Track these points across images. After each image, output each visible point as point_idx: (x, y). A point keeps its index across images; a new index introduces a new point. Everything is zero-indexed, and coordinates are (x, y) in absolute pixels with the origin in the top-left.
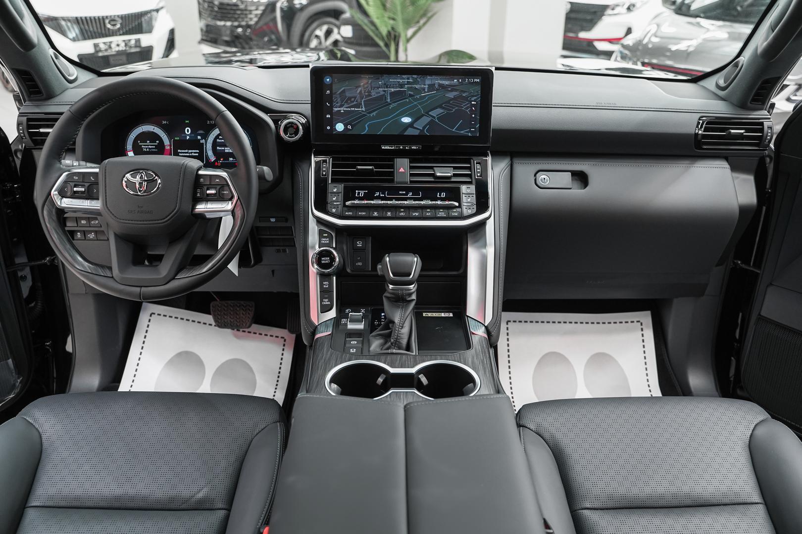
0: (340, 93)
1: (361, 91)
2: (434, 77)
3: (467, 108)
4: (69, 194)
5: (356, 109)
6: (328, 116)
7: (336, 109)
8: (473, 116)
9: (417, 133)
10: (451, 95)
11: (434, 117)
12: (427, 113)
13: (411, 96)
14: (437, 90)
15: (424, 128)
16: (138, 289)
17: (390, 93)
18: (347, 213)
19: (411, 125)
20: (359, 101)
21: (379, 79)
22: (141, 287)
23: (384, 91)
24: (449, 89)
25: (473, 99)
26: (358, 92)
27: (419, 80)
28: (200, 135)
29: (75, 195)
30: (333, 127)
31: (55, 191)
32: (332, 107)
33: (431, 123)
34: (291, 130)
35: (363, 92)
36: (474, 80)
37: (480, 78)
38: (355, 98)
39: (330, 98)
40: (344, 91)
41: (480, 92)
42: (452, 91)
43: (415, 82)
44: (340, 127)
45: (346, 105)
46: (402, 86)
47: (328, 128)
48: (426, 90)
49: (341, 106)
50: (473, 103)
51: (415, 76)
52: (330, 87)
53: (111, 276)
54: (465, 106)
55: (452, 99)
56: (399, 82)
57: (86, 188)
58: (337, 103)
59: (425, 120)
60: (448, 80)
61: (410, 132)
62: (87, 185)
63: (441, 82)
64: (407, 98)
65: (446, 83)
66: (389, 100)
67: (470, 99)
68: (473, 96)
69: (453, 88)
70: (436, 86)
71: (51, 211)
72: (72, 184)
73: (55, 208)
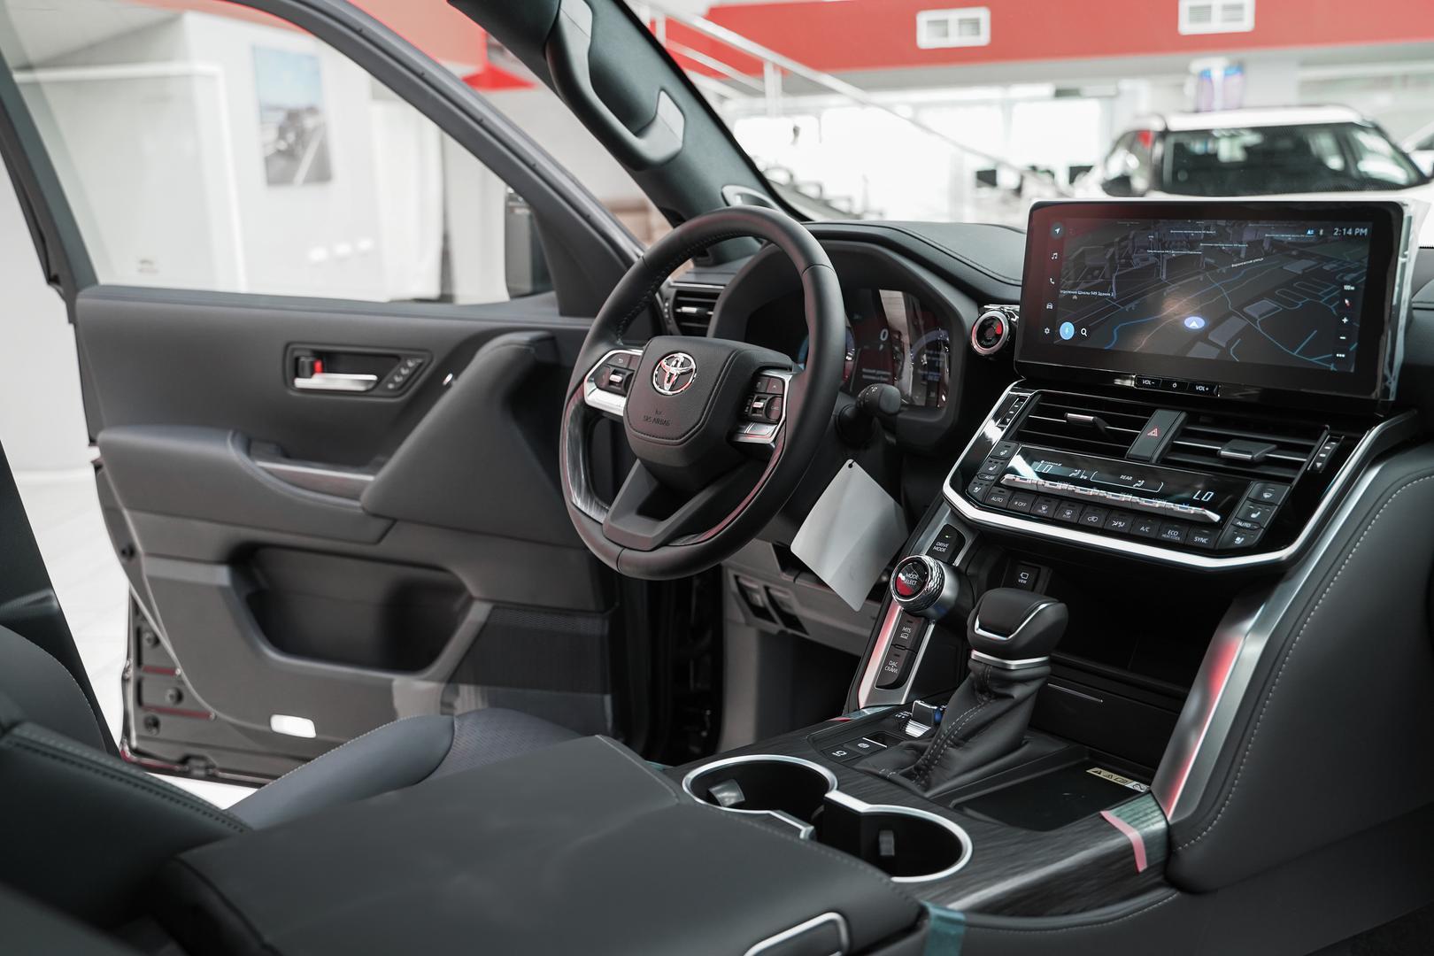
0: (1075, 259)
1: (1113, 255)
2: (1263, 224)
3: (1330, 301)
4: (604, 384)
5: (1100, 294)
6: (1050, 306)
7: (1065, 292)
8: (1345, 320)
9: (1212, 354)
10: (1297, 267)
11: (1253, 320)
12: (1240, 309)
13: (1209, 267)
14: (1267, 254)
15: (1230, 343)
17: (1168, 261)
18: (993, 499)
19: (1201, 336)
20: (1107, 276)
21: (1149, 228)
23: (1157, 255)
24: (1294, 253)
25: (1347, 278)
26: (1108, 257)
27: (1231, 232)
29: (610, 388)
30: (1055, 329)
31: (591, 376)
32: (1058, 287)
33: (1246, 333)
34: (989, 334)
35: (1117, 257)
36: (1353, 232)
37: (1370, 224)
38: (1101, 268)
39: (1057, 269)
40: (1082, 255)
41: (1366, 260)
42: (1299, 257)
43: (1222, 236)
44: (1067, 331)
45: (1083, 285)
46: (1192, 244)
47: (1047, 331)
48: (1243, 255)
49: (1073, 287)
50: (1347, 287)
51: (1222, 223)
52: (1059, 244)
53: (602, 522)
54: (1327, 294)
55: (1298, 277)
56: (1187, 236)
57: (625, 377)
58: (1068, 279)
59: (1235, 325)
60: (1294, 230)
61: (1200, 351)
62: (628, 373)
63: (1276, 236)
64: (1199, 273)
65: (1289, 237)
66: (1164, 276)
67: (1342, 277)
68: (1350, 271)
69: (1302, 250)
70: (1266, 246)
71: (577, 407)
72: (612, 369)
73: (583, 403)
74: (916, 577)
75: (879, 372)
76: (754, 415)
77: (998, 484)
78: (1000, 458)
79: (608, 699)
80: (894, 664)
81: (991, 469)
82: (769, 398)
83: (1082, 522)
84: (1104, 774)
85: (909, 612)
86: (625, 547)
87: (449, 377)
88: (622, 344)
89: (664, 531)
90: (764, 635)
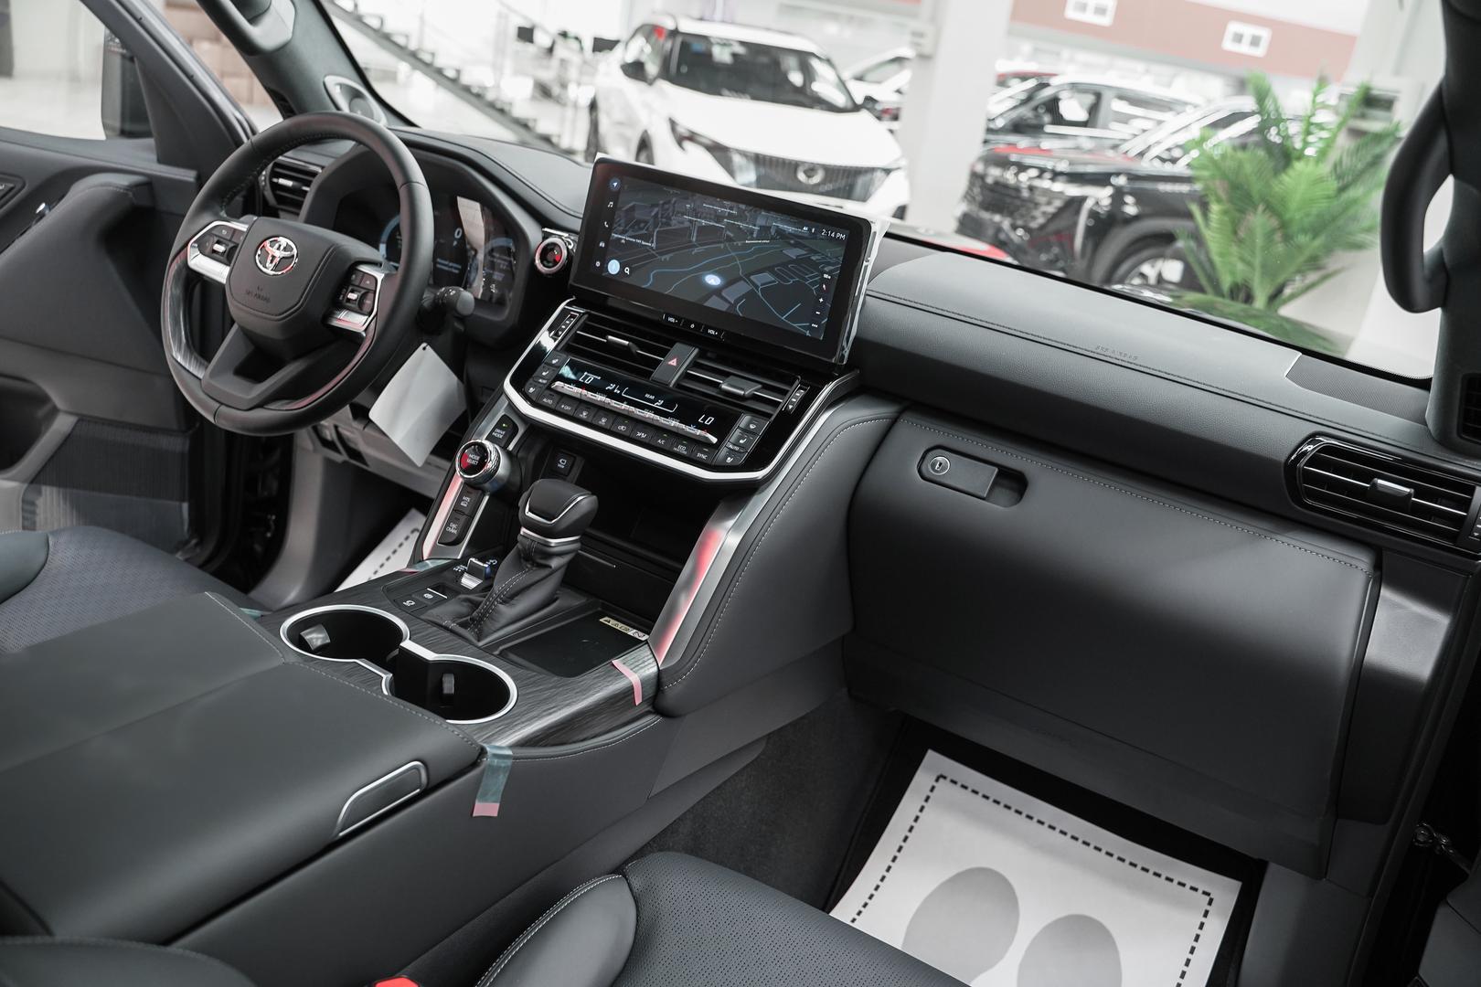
0: (626, 210)
1: (657, 214)
2: (772, 214)
3: (813, 284)
4: (208, 251)
5: (643, 243)
6: (602, 244)
7: (616, 236)
8: (821, 300)
9: (723, 307)
10: (793, 253)
11: (757, 287)
12: (748, 276)
13: (729, 239)
14: (772, 238)
15: (737, 301)
17: (699, 227)
18: (545, 400)
19: (717, 291)
20: (651, 230)
21: (687, 198)
23: (691, 221)
24: (792, 242)
25: (826, 269)
26: (653, 214)
27: (748, 215)
29: (214, 255)
30: (604, 266)
31: (195, 242)
32: (610, 230)
33: (750, 295)
34: (549, 257)
35: (660, 216)
36: (835, 235)
37: (848, 232)
38: (646, 222)
39: (611, 215)
40: (633, 208)
41: (841, 259)
42: (796, 245)
43: (741, 217)
44: (614, 267)
45: (630, 233)
46: (719, 218)
47: (598, 264)
48: (755, 236)
49: (623, 233)
50: (826, 276)
51: (743, 207)
52: (615, 196)
53: (201, 378)
54: (811, 278)
55: (792, 261)
56: (716, 210)
57: (228, 248)
58: (619, 225)
59: (742, 288)
60: (794, 224)
61: (713, 303)
62: (231, 245)
63: (781, 226)
64: (721, 242)
65: (790, 229)
66: (694, 239)
67: (823, 267)
68: (829, 264)
69: (798, 241)
70: (773, 232)
71: (179, 267)
72: (216, 239)
73: (186, 264)
74: (478, 458)
75: (451, 264)
76: (347, 304)
77: (549, 388)
78: (553, 365)
79: (185, 506)
80: (454, 526)
81: (544, 374)
82: (363, 291)
83: (613, 429)
84: (612, 623)
85: (469, 486)
86: (222, 404)
87: (43, 206)
88: (225, 216)
89: (259, 395)
90: (329, 463)
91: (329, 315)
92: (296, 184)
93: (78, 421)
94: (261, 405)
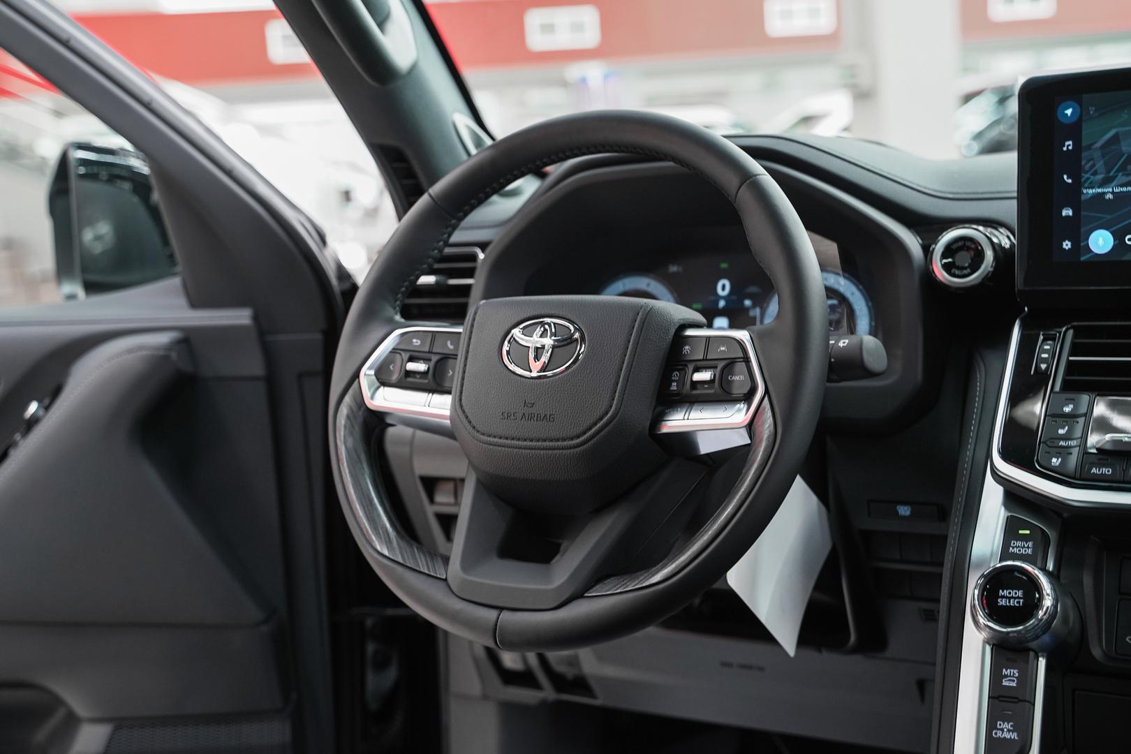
0: (1103, 147)
4: (395, 378)
6: (1067, 212)
7: (1090, 191)
16: (491, 615)
18: (1094, 470)
22: (501, 609)
28: (750, 296)
29: (408, 382)
30: (1081, 245)
31: (370, 368)
32: (1078, 185)
34: (964, 258)
39: (1073, 163)
40: (1115, 139)
44: (1101, 242)
45: (1121, 178)
47: (1067, 245)
49: (1105, 182)
52: (1074, 130)
53: (444, 577)
57: (432, 364)
58: (1095, 174)
62: (435, 358)
72: (406, 356)
73: (361, 407)
74: (1020, 593)
76: (695, 392)
77: (1088, 449)
78: (1067, 415)
80: (1007, 726)
81: (1061, 432)
82: (721, 365)
85: (1005, 649)
87: (33, 407)
88: (403, 320)
91: (659, 418)
92: (441, 278)
93: (117, 729)
94: (578, 595)
